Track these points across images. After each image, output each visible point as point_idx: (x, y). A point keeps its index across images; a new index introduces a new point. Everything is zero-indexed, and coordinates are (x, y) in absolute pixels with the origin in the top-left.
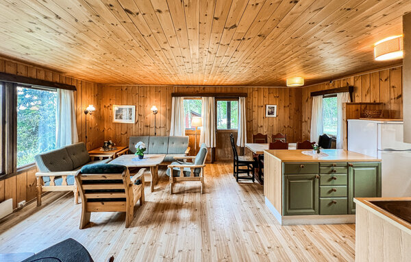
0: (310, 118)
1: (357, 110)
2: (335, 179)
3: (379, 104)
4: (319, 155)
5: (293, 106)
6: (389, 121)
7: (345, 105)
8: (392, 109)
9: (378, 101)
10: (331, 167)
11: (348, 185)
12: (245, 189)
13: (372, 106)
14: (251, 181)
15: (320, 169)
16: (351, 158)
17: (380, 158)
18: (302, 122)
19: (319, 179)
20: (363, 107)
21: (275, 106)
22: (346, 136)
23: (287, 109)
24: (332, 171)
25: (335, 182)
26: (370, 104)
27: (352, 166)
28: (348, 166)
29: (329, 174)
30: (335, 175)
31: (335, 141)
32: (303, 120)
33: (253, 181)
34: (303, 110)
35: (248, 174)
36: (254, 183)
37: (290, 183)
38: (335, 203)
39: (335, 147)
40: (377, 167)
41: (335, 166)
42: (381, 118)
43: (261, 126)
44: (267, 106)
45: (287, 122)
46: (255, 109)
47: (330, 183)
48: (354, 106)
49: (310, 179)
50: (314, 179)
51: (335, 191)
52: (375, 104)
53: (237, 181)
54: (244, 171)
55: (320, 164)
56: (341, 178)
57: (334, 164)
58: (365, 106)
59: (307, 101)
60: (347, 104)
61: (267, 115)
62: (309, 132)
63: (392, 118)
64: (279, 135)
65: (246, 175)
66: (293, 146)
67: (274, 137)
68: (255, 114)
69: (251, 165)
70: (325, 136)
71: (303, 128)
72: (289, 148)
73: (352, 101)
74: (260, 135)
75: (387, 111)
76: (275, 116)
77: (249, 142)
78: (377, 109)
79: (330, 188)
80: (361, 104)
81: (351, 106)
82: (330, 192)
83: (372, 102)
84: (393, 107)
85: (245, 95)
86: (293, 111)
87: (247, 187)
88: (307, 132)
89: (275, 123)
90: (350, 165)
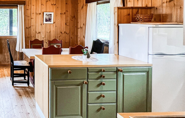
0: (85, 25)
1: (129, 15)
2: (104, 84)
3: (151, 8)
4: (89, 60)
5: (69, 14)
6: (160, 25)
7: (116, 10)
8: (164, 12)
9: (150, 5)
10: (100, 72)
11: (117, 91)
12: (19, 93)
13: (143, 10)
14: (26, 85)
15: (88, 74)
16: (121, 63)
17: (150, 62)
18: (77, 28)
19: (87, 84)
20: (135, 11)
21: (52, 14)
22: (117, 41)
23: (64, 16)
24: (101, 76)
25: (104, 88)
26: (142, 8)
27: (121, 71)
28: (117, 71)
29: (97, 79)
30: (104, 81)
31: (108, 46)
32: (79, 27)
33: (28, 84)
34: (79, 17)
35: (25, 78)
36: (29, 87)
37: (57, 89)
38: (104, 109)
39: (107, 52)
40: (148, 72)
41: (104, 71)
42: (153, 22)
43: (39, 33)
44: (45, 13)
45: (64, 28)
46: (33, 16)
47: (99, 89)
48: (125, 10)
49: (78, 85)
50: (81, 84)
51: (104, 97)
52: (147, 8)
53: (13, 85)
54: (20, 75)
55: (88, 70)
56: (110, 83)
57: (103, 69)
58: (137, 10)
59: (82, 7)
60: (119, 8)
61: (45, 22)
62: (84, 37)
63: (163, 22)
64: (55, 41)
65: (22, 78)
66: (66, 51)
67: (50, 42)
68: (33, 21)
69: (27, 69)
70: (98, 40)
71: (79, 34)
72: (62, 53)
73: (124, 5)
74: (37, 41)
75: (159, 15)
76: (52, 22)
77: (27, 47)
78: (149, 13)
79: (98, 94)
80: (132, 8)
81: (122, 10)
82: (98, 98)
83: (144, 6)
84: (165, 10)
85: (24, 3)
86: (69, 19)
87: (21, 91)
88: (82, 37)
89: (53, 29)
90: (119, 71)
